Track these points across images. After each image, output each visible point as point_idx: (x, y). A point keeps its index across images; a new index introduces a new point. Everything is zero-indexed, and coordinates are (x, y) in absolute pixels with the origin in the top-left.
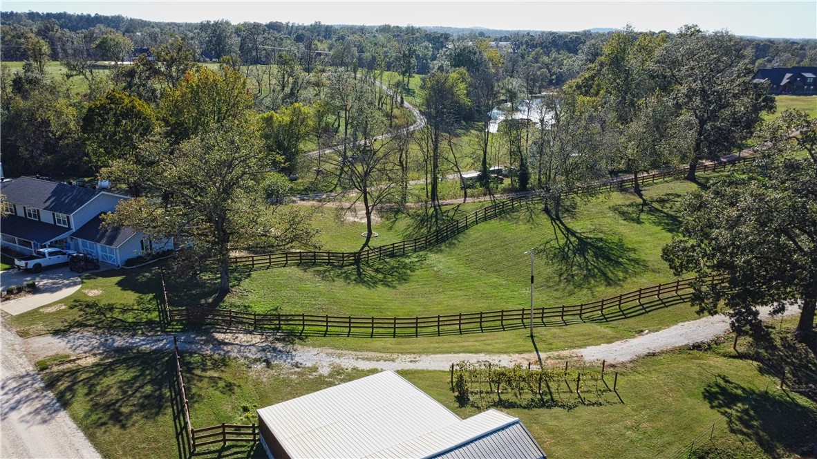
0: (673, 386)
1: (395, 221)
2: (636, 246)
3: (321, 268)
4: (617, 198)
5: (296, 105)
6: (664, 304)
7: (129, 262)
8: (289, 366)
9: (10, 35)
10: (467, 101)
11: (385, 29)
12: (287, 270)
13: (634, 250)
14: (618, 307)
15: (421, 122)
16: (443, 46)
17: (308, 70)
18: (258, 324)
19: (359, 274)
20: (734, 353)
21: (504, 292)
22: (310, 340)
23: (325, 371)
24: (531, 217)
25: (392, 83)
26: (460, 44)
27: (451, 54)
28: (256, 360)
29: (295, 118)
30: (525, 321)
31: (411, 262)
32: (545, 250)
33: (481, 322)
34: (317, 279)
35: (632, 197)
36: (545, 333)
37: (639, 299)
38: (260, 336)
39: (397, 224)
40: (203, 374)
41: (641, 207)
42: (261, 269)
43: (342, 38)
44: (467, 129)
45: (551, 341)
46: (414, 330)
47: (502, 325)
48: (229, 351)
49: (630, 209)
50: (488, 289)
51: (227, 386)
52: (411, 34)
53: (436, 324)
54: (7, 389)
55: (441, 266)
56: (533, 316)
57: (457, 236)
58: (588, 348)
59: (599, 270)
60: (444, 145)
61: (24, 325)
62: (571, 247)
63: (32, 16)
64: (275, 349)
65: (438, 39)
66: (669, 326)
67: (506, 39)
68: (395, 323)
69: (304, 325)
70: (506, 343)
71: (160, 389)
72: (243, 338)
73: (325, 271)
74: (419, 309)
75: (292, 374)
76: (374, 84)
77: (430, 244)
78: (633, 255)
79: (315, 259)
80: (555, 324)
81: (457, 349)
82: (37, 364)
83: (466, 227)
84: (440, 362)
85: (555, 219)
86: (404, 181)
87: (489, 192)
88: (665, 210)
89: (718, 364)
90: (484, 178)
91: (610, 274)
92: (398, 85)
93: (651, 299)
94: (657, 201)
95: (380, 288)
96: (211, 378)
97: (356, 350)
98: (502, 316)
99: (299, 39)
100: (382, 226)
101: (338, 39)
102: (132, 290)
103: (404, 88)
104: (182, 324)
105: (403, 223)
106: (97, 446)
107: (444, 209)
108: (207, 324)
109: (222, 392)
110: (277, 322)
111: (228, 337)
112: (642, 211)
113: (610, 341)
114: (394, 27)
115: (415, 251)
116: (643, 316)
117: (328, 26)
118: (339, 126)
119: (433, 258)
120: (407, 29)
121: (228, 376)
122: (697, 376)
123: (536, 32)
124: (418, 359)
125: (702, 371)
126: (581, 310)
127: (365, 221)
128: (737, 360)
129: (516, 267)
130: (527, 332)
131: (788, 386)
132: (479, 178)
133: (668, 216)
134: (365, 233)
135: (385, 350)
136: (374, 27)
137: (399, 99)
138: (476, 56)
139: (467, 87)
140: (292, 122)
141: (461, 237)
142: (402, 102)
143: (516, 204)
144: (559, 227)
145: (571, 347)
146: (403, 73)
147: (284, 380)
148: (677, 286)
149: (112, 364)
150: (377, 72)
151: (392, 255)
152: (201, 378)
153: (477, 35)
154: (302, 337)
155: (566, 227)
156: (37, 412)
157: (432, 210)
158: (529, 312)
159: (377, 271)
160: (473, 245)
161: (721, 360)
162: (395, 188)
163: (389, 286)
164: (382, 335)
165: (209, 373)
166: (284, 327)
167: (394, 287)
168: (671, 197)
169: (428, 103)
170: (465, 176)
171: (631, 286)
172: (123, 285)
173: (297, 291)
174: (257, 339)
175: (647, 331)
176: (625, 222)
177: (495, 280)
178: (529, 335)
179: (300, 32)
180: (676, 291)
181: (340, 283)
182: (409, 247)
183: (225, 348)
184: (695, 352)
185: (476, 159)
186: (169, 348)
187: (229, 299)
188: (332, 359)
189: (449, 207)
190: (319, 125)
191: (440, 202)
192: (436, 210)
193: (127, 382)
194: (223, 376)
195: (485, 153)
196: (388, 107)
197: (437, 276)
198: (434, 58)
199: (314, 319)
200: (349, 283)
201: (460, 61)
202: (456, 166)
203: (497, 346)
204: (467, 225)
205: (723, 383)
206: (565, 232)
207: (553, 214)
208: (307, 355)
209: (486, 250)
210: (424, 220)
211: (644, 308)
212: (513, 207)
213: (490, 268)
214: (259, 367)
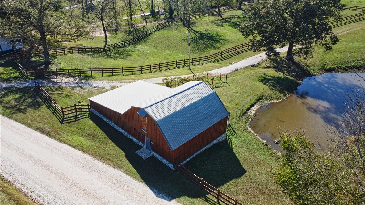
0: (246, 79)
1: (116, 35)
2: (223, 34)
3: (90, 54)
4: (212, 18)
6: (238, 53)
8: (91, 87)
12: (74, 55)
13: (223, 36)
14: (221, 56)
18: (70, 74)
19: (108, 55)
20: (266, 66)
21: (174, 57)
22: (96, 78)
23: (109, 88)
24: (177, 27)
28: (75, 87)
30: (186, 64)
31: (130, 49)
32: (187, 40)
33: (168, 66)
34: (90, 57)
35: (218, 17)
36: (195, 68)
37: (228, 52)
41: (222, 21)
42: (61, 55)
45: (198, 70)
46: (141, 71)
47: (177, 67)
48: (61, 85)
49: (218, 22)
50: (167, 56)
51: (67, 96)
55: (143, 50)
57: (147, 38)
58: (213, 70)
59: (210, 44)
62: (198, 37)
64: (82, 83)
66: (241, 60)
68: (132, 69)
69: (92, 73)
70: (181, 72)
72: (65, 80)
73: (92, 55)
75: (94, 90)
77: (136, 42)
78: (222, 38)
79: (86, 50)
80: (198, 65)
81: (161, 76)
84: (156, 81)
85: (189, 27)
87: (157, 20)
88: (232, 21)
89: (260, 71)
90: (153, 13)
91: (215, 46)
93: (233, 52)
94: (228, 18)
95: (119, 59)
96: (58, 94)
97: (119, 80)
98: (176, 63)
100: (111, 37)
104: (33, 77)
105: (120, 35)
107: (138, 28)
108: (46, 76)
109: (65, 98)
110: (79, 73)
111: (59, 80)
112: (223, 22)
113: (221, 67)
115: (130, 45)
116: (231, 58)
119: (139, 47)
121: (65, 93)
122: (254, 75)
125: (256, 73)
126: (207, 58)
127: (103, 35)
128: (267, 69)
129: (176, 47)
131: (285, 74)
133: (233, 23)
134: (104, 40)
135: (131, 79)
141: (149, 38)
143: (170, 23)
144: (191, 30)
147: (92, 92)
148: (242, 46)
151: (120, 47)
152: (53, 94)
154: (93, 78)
155: (194, 30)
158: (187, 60)
159: (115, 53)
160: (155, 40)
161: (262, 69)
163: (123, 59)
164: (128, 75)
165: (56, 92)
166: (82, 75)
167: (125, 59)
168: (233, 16)
171: (223, 48)
173: (82, 62)
174: (72, 80)
175: (234, 63)
176: (217, 26)
177: (169, 52)
178: (189, 68)
180: (242, 48)
181: (101, 58)
182: (126, 44)
183: (59, 84)
184: (252, 68)
186: (32, 85)
188: (109, 84)
189: (140, 27)
191: (135, 25)
192: (134, 28)
197: (143, 53)
200: (105, 58)
202: (141, 8)
204: (150, 33)
205: (264, 76)
206: (193, 32)
207: (187, 26)
208: (97, 83)
209: (161, 42)
210: (130, 33)
211: (231, 56)
212: (169, 25)
213: (165, 49)
214: (78, 89)
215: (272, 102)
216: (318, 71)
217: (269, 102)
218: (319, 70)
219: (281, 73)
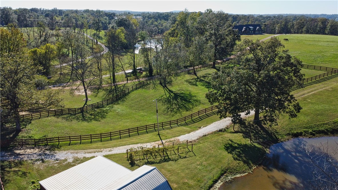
0: (213, 147)
1: (98, 93)
2: (196, 95)
3: (65, 116)
4: (188, 77)
5: (48, 45)
6: (208, 116)
8: (53, 160)
10: (125, 41)
11: (87, 11)
12: (49, 118)
13: (195, 96)
14: (191, 119)
15: (106, 51)
16: (113, 18)
17: (52, 29)
18: (36, 144)
19: (83, 117)
20: (233, 131)
21: (147, 118)
22: (62, 148)
23: (70, 160)
24: (155, 87)
25: (91, 34)
26: (121, 17)
27: (117, 21)
28: (37, 160)
29: (47, 51)
30: (155, 128)
31: (106, 110)
32: (161, 100)
33: (138, 131)
34: (64, 121)
35: (193, 76)
36: (164, 132)
37: (199, 115)
38: (37, 149)
39: (99, 94)
40: (10, 170)
41: (197, 80)
42: (36, 119)
43: (68, 15)
44: (126, 53)
45: (167, 135)
46: (110, 138)
47: (147, 131)
48: (23, 158)
49: (193, 81)
50: (140, 118)
51: (23, 174)
52: (98, 13)
53: (119, 134)
55: (119, 110)
56: (159, 126)
57: (125, 97)
58: (181, 136)
59: (183, 105)
60: (116, 59)
62: (172, 97)
64: (46, 154)
65: (110, 15)
66: (210, 124)
67: (139, 15)
68: (101, 136)
69: (59, 142)
70: (149, 138)
72: (29, 151)
73: (67, 117)
74: (111, 129)
75: (55, 164)
76: (84, 35)
77: (114, 101)
78: (195, 99)
79: (62, 112)
80: (168, 129)
81: (129, 143)
83: (129, 93)
84: (122, 150)
85: (165, 87)
86: (100, 76)
87: (137, 78)
88: (205, 80)
89: (228, 136)
90: (135, 72)
91: (187, 107)
92: (94, 35)
93: (203, 114)
94: (202, 77)
95: (93, 122)
96: (14, 171)
97: (85, 149)
98: (146, 127)
99: (47, 16)
100: (92, 95)
101: (66, 15)
103: (97, 36)
105: (102, 93)
107: (119, 86)
108: (11, 147)
109: (20, 177)
110: (46, 142)
113: (189, 132)
114: (91, 10)
115: (108, 105)
116: (200, 121)
117: (60, 10)
118: (69, 53)
119: (116, 107)
120: (97, 11)
121: (23, 169)
122: (221, 142)
123: (151, 12)
124: (112, 149)
125: (223, 139)
126: (177, 122)
127: (84, 94)
128: (235, 134)
129: (150, 107)
130: (157, 133)
131: (252, 141)
132: (133, 73)
133: (207, 82)
134: (85, 99)
137: (95, 41)
138: (128, 22)
139: (125, 35)
140: (46, 52)
141: (127, 97)
142: (97, 42)
143: (149, 82)
144: (166, 90)
145: (174, 137)
146: (97, 30)
147: (51, 167)
148: (212, 109)
150: (85, 30)
151: (98, 107)
152: (9, 172)
153: (127, 13)
154: (58, 147)
155: (169, 90)
157: (114, 87)
158: (157, 125)
159: (91, 115)
160: (132, 100)
161: (229, 134)
162: (97, 79)
163: (97, 121)
164: (96, 142)
165: (13, 169)
166: (49, 144)
167: (100, 121)
168: (207, 75)
169: (108, 42)
170: (127, 72)
171: (195, 110)
173: (54, 127)
174: (37, 151)
175: (202, 127)
176: (191, 86)
177: (142, 113)
179: (47, 13)
180: (212, 110)
181: (75, 121)
182: (105, 103)
183: (21, 157)
184: (220, 133)
185: (131, 65)
187: (21, 135)
188: (74, 155)
189: (121, 85)
190: (59, 53)
191: (117, 83)
192: (115, 87)
194: (21, 169)
195: (134, 62)
196: (91, 45)
197: (118, 114)
198: (109, 23)
199: (64, 138)
200: (79, 121)
201: (121, 24)
202: (122, 67)
203: (145, 140)
204: (129, 92)
205: (230, 142)
206: (169, 92)
207: (163, 85)
208: (61, 155)
209: (137, 102)
210: (111, 91)
211: (201, 118)
212: (147, 83)
213: (140, 109)
214: (39, 163)
215: (237, 176)
216: (285, 137)
217: (234, 177)
218: (286, 135)
219: (247, 139)
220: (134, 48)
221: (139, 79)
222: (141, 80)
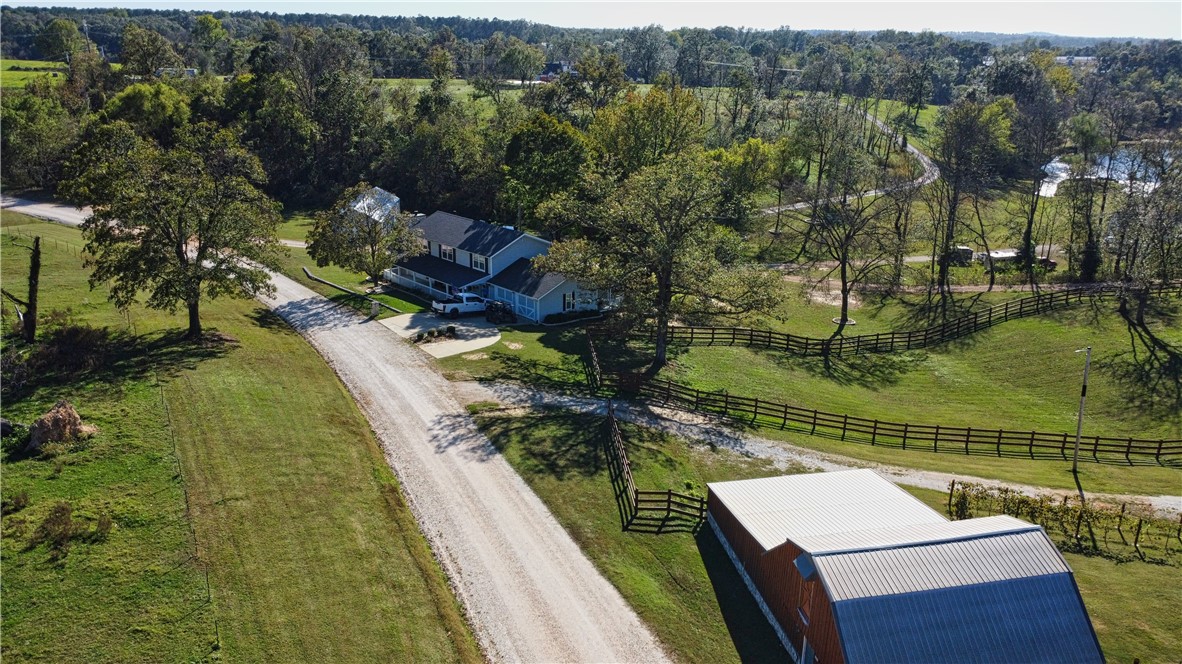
1: (881, 308)
3: (777, 353)
5: (752, 141)
7: (549, 318)
8: (738, 453)
9: (401, 45)
10: (1011, 148)
11: (886, 37)
12: (734, 350)
15: (932, 176)
16: (977, 62)
17: (770, 96)
18: (700, 403)
19: (828, 367)
21: (1039, 414)
22: (763, 431)
23: (783, 466)
24: (1096, 317)
25: (892, 116)
26: (1008, 59)
27: (989, 75)
28: (698, 442)
29: (750, 159)
30: (1066, 451)
31: (902, 361)
32: (1111, 365)
33: (999, 444)
34: (772, 364)
36: (1096, 470)
38: (702, 418)
39: (882, 311)
40: (641, 444)
42: (701, 344)
43: (820, 50)
44: (1005, 189)
45: (1104, 481)
46: (901, 440)
47: (1031, 452)
48: (667, 427)
50: (1014, 408)
51: (667, 460)
52: (927, 44)
53: (933, 436)
54: (443, 424)
55: (945, 371)
56: (1081, 446)
57: (974, 334)
58: (1162, 497)
60: (966, 207)
61: (451, 368)
62: (1156, 365)
63: (422, 21)
64: (721, 434)
65: (970, 52)
67: (1087, 52)
68: (875, 428)
69: (756, 413)
70: (1034, 474)
71: (595, 450)
72: (683, 416)
73: (781, 357)
74: (909, 418)
75: (741, 462)
76: (864, 117)
77: (933, 342)
79: (770, 342)
80: (1114, 462)
81: (961, 470)
82: (467, 408)
83: (989, 324)
84: (939, 482)
85: (1136, 324)
86: (899, 253)
87: (1031, 279)
92: (901, 118)
95: (856, 387)
96: (649, 449)
97: (822, 451)
98: (1032, 439)
99: (756, 51)
100: (862, 312)
101: (814, 51)
102: (555, 348)
103: (909, 125)
104: (613, 391)
105: (893, 311)
106: (537, 491)
107: (956, 297)
108: (642, 395)
109: (662, 465)
110: (723, 404)
111: (666, 412)
114: (900, 33)
115: (909, 349)
117: (799, 33)
118: (808, 174)
119: (935, 359)
120: (923, 35)
121: (667, 451)
123: (1142, 41)
124: (904, 472)
126: (1159, 449)
127: (839, 303)
130: (1070, 465)
132: (1016, 260)
134: (838, 318)
135: (859, 456)
136: (868, 33)
137: (900, 140)
138: (1033, 78)
139: (1011, 126)
140: (746, 164)
142: (905, 144)
143: (1073, 300)
144: (1140, 335)
145: (1134, 492)
146: (910, 103)
147: (732, 467)
149: (541, 419)
150: (872, 100)
151: (875, 350)
152: (637, 448)
153: (1037, 44)
154: (754, 426)
155: (1151, 337)
156: (473, 450)
157: (939, 297)
158: (1074, 440)
159: (852, 366)
160: (997, 348)
162: (886, 263)
163: (868, 387)
164: (857, 440)
165: (646, 445)
166: (731, 412)
167: (875, 390)
169: (946, 147)
170: (993, 254)
172: (546, 342)
173: (746, 375)
174: (699, 420)
177: (1027, 397)
178: (1071, 467)
179: (759, 41)
181: (800, 373)
182: (899, 342)
183: (663, 423)
185: (1016, 231)
186: (600, 413)
187: (665, 373)
188: (790, 455)
189: (963, 297)
190: (783, 170)
191: (952, 287)
192: (944, 297)
193: (560, 439)
194: (662, 450)
195: (1030, 223)
196: (882, 151)
197: (939, 382)
198: (961, 80)
199: (771, 408)
200: (813, 376)
201: (1003, 85)
202: (982, 236)
204: (989, 321)
206: (1148, 343)
207: (1133, 318)
208: (758, 446)
209: (1016, 357)
210: (924, 310)
212: (1067, 303)
213: (1020, 381)
214: (702, 449)
220: (1041, 177)
221: (1036, 284)
222: (1045, 287)
